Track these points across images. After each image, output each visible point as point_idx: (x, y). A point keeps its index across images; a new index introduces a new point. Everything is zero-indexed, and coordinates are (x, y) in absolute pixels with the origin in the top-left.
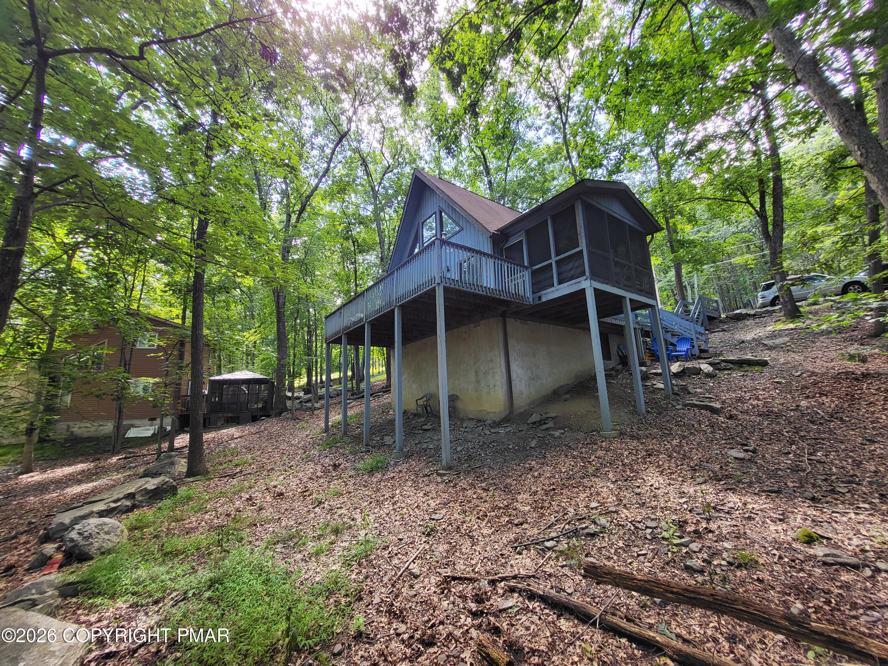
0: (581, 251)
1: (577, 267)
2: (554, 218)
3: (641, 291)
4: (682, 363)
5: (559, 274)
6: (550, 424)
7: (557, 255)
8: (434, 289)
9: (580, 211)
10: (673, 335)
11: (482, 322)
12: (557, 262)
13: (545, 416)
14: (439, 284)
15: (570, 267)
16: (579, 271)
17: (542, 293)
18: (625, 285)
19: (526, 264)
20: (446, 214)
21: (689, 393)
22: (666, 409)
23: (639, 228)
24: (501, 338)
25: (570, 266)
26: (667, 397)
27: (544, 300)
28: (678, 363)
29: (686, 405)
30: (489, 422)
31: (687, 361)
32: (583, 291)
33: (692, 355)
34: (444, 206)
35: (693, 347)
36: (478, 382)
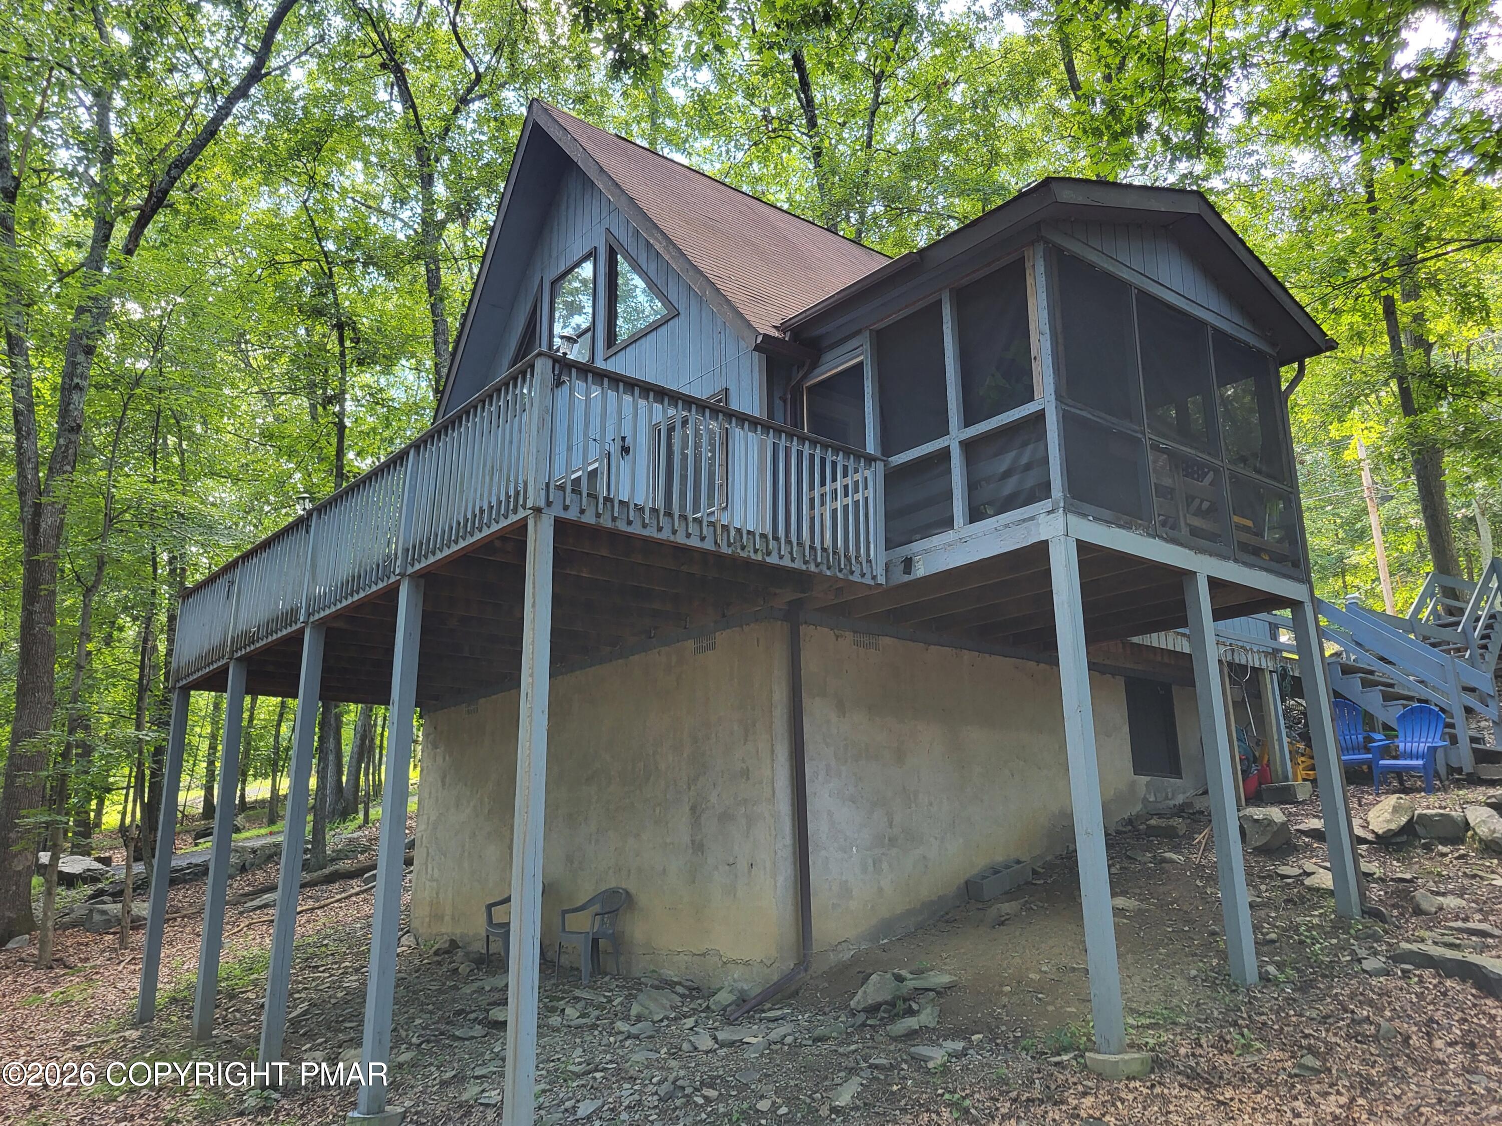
0: (1040, 417)
1: (1028, 467)
2: (961, 299)
3: (1256, 551)
4: (1405, 799)
5: (972, 487)
6: (926, 1017)
7: (968, 422)
8: (522, 526)
9: (1042, 281)
10: (1387, 697)
11: (721, 637)
12: (967, 445)
13: (911, 984)
14: (537, 510)
15: (1003, 468)
16: (1031, 480)
17: (917, 546)
18: (1194, 532)
19: (871, 446)
20: (629, 258)
21: (1418, 911)
22: (1329, 971)
23: (1252, 340)
24: (780, 694)
25: (1005, 463)
26: (1341, 924)
27: (921, 570)
28: (1393, 799)
29: (1399, 958)
30: (724, 997)
31: (1430, 790)
32: (1041, 549)
33: (1451, 770)
34: (623, 236)
35: (1454, 740)
36: (698, 847)
